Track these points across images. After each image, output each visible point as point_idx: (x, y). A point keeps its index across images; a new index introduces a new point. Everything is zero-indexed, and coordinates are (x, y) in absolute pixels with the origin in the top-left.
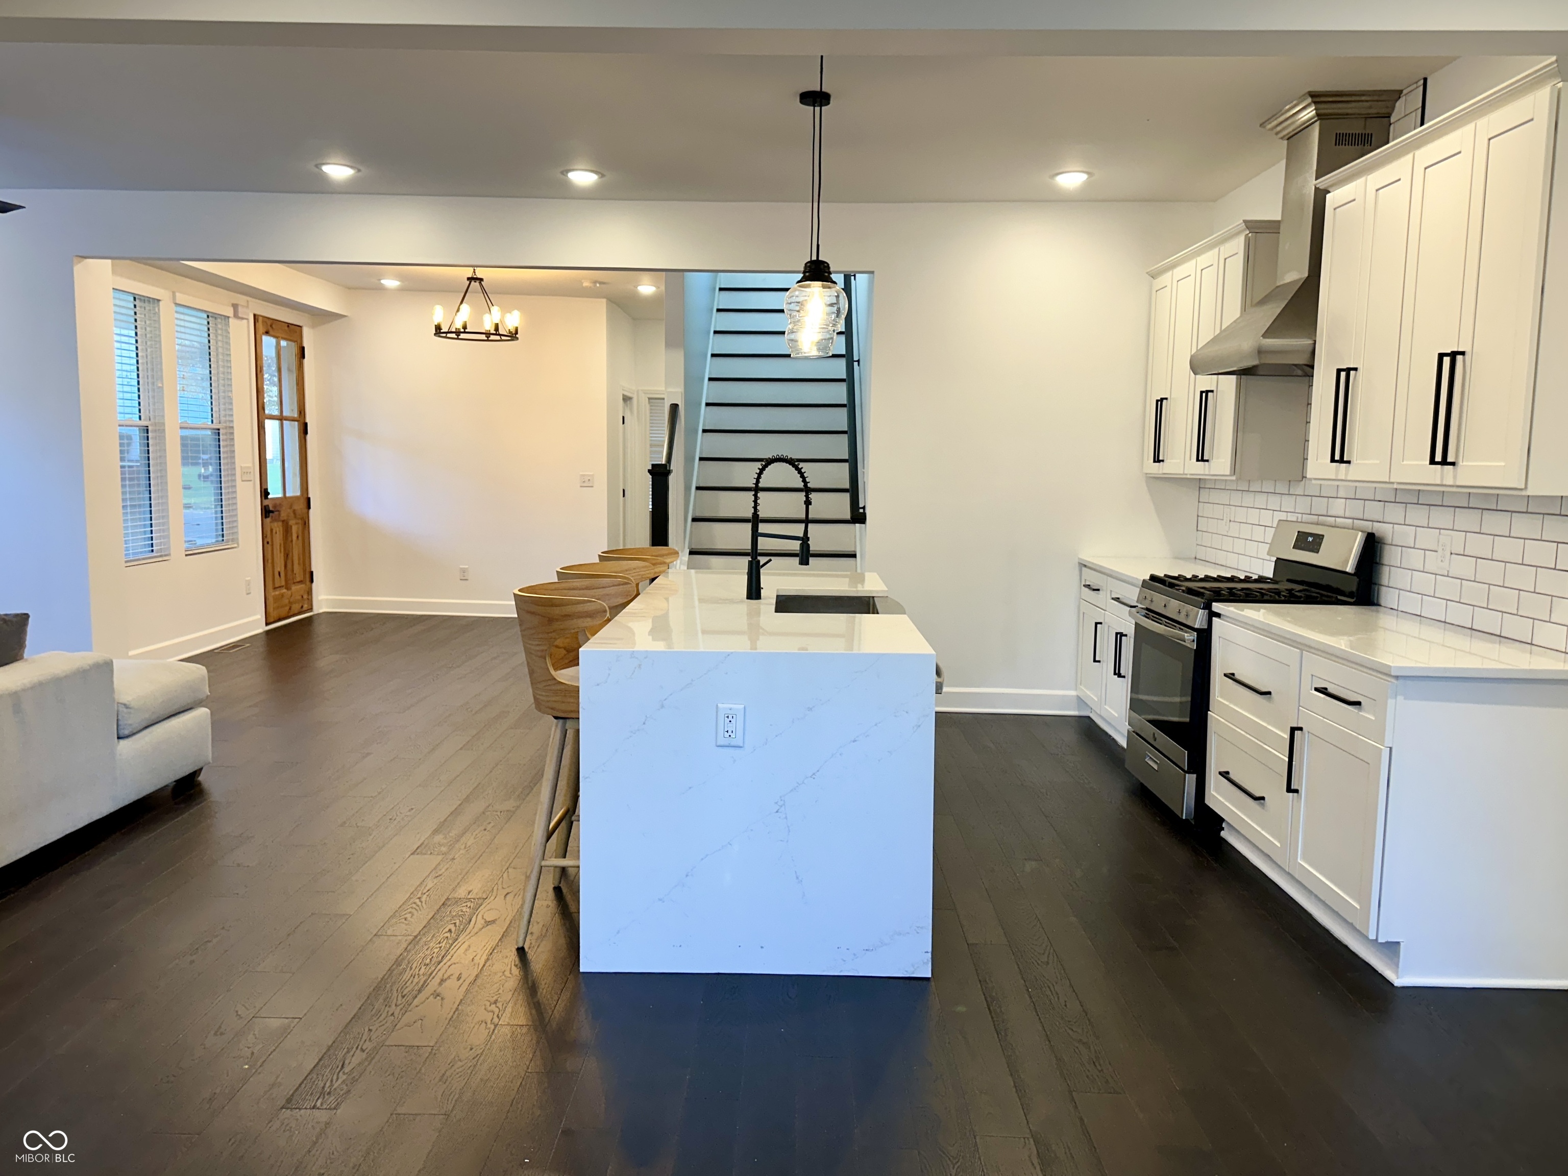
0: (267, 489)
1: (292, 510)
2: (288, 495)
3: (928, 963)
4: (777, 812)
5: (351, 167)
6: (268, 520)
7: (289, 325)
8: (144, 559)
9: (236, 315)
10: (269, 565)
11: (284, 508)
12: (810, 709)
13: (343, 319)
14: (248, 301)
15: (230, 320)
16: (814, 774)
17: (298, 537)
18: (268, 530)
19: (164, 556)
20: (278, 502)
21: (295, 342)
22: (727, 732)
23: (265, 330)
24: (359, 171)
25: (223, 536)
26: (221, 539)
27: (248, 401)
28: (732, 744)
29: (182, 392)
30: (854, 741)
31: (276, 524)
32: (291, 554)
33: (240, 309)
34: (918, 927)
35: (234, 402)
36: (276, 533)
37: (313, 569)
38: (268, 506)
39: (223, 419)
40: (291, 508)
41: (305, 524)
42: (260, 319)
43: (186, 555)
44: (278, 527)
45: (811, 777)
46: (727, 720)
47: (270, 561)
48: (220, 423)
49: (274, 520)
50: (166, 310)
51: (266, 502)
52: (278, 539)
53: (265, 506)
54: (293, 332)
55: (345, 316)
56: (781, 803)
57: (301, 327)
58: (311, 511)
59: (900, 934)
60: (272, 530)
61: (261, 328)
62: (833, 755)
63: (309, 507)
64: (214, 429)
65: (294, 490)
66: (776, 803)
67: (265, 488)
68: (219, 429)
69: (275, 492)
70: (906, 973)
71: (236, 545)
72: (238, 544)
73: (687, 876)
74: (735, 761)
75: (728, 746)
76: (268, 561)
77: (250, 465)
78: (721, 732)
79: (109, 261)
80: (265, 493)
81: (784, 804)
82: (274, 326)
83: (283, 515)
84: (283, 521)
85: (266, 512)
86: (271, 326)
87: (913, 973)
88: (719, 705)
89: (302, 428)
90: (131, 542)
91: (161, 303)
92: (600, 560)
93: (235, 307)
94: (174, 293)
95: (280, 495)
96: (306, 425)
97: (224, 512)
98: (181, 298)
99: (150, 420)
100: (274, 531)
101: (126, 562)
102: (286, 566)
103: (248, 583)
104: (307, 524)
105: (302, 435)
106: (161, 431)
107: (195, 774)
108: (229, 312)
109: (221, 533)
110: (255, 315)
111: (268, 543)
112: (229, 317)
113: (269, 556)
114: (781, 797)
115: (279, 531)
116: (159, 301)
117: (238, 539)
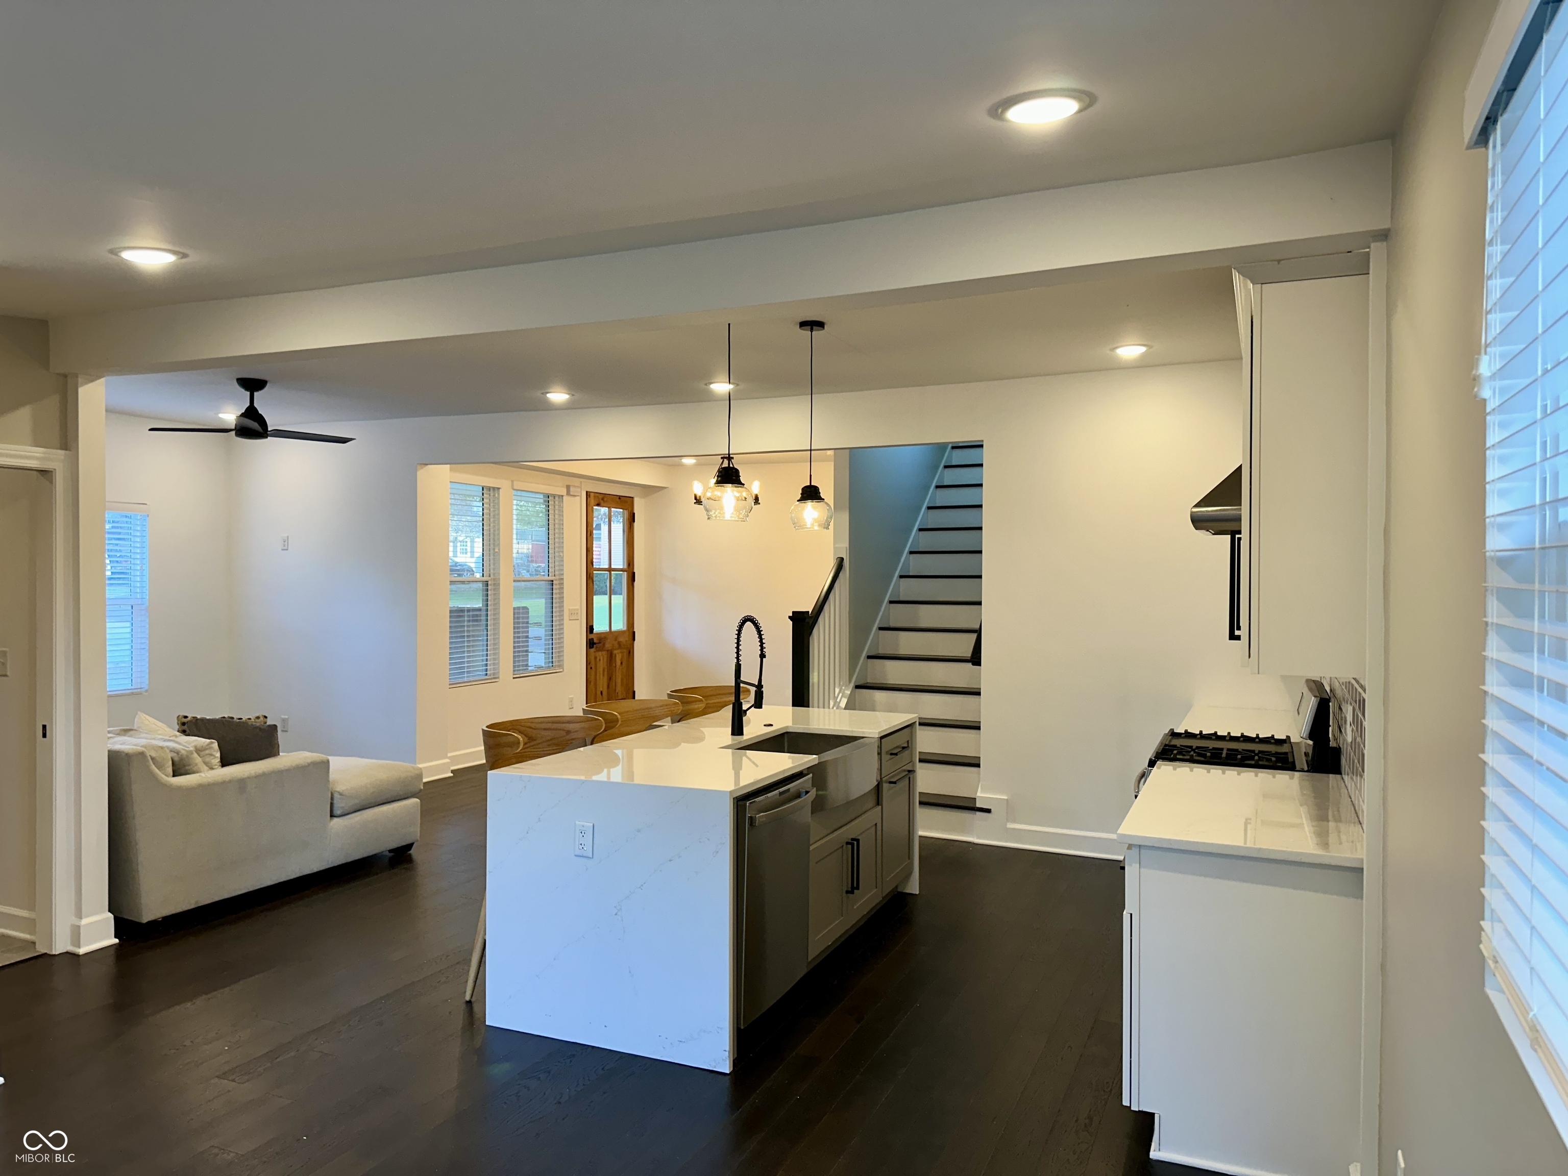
0: (593, 626)
1: (616, 642)
2: (613, 629)
3: (726, 1061)
4: (616, 914)
5: (569, 394)
6: (592, 650)
7: (620, 497)
8: (474, 681)
9: (568, 493)
10: (592, 685)
11: (609, 640)
12: (639, 831)
13: (665, 490)
14: (581, 482)
15: (564, 497)
16: (642, 885)
17: (621, 663)
18: (592, 658)
19: (495, 677)
20: (603, 637)
21: (626, 510)
22: (581, 844)
23: (597, 503)
24: (573, 395)
25: (552, 663)
26: (551, 665)
27: (579, 558)
28: (584, 855)
29: (517, 554)
30: (670, 861)
31: (600, 653)
32: (614, 676)
33: (572, 489)
34: (718, 1028)
35: (565, 559)
36: (600, 660)
37: (635, 689)
38: (593, 639)
39: (557, 573)
40: (616, 640)
41: (630, 653)
42: (592, 495)
43: (514, 678)
44: (602, 656)
45: (640, 888)
46: (581, 835)
47: (592, 683)
48: (555, 576)
49: (598, 650)
50: (504, 494)
51: (591, 636)
52: (602, 664)
53: (589, 639)
54: (625, 503)
55: (665, 488)
56: (618, 907)
57: (633, 498)
58: (635, 642)
59: (704, 1032)
60: (596, 658)
61: (592, 501)
62: (655, 871)
63: (634, 639)
64: (548, 581)
65: (619, 625)
66: (615, 907)
67: (591, 624)
68: (553, 581)
69: (600, 626)
70: (709, 1066)
71: (561, 670)
72: (563, 669)
73: (555, 959)
74: (587, 869)
75: (580, 856)
76: (590, 682)
77: (578, 607)
78: (577, 843)
79: (449, 466)
80: (590, 629)
81: (621, 909)
82: (605, 499)
83: (608, 646)
84: (608, 651)
85: (590, 644)
86: (603, 499)
87: (715, 1067)
88: (577, 822)
89: (630, 578)
90: (466, 668)
91: (500, 490)
92: (669, 698)
93: (568, 487)
94: (512, 481)
95: (607, 629)
96: (634, 574)
97: (553, 644)
98: (517, 485)
99: (490, 576)
100: (598, 659)
101: (450, 685)
102: (608, 687)
103: (571, 700)
104: (631, 653)
105: (630, 581)
106: (497, 585)
107: (410, 846)
108: (563, 491)
109: (551, 660)
110: (587, 492)
111: (591, 668)
112: (562, 496)
113: (592, 678)
114: (618, 902)
115: (603, 659)
116: (499, 488)
117: (563, 665)
